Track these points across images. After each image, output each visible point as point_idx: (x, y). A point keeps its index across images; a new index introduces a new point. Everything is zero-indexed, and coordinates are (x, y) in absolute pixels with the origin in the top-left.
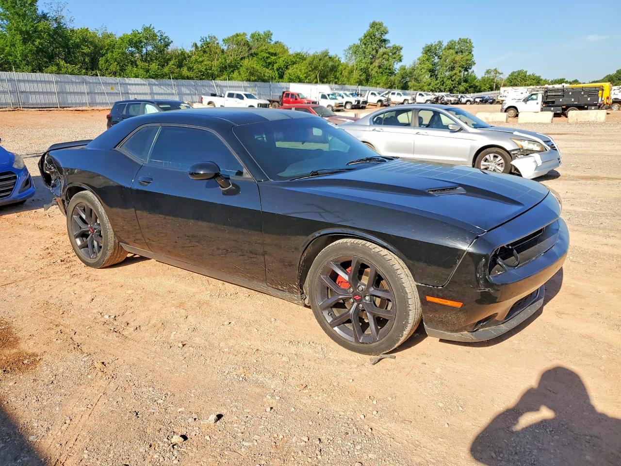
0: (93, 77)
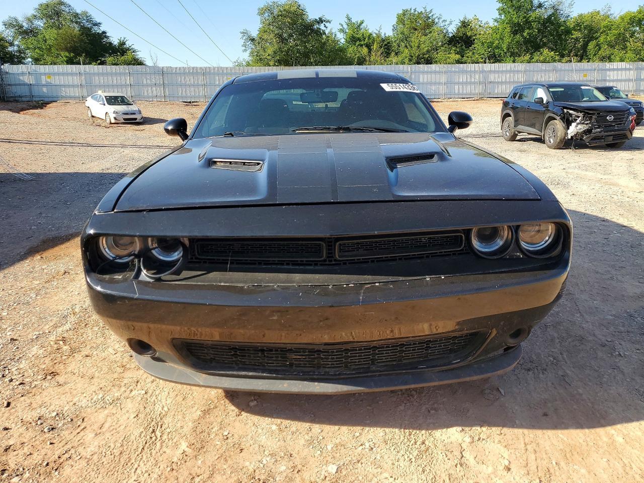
0: (566, 64)
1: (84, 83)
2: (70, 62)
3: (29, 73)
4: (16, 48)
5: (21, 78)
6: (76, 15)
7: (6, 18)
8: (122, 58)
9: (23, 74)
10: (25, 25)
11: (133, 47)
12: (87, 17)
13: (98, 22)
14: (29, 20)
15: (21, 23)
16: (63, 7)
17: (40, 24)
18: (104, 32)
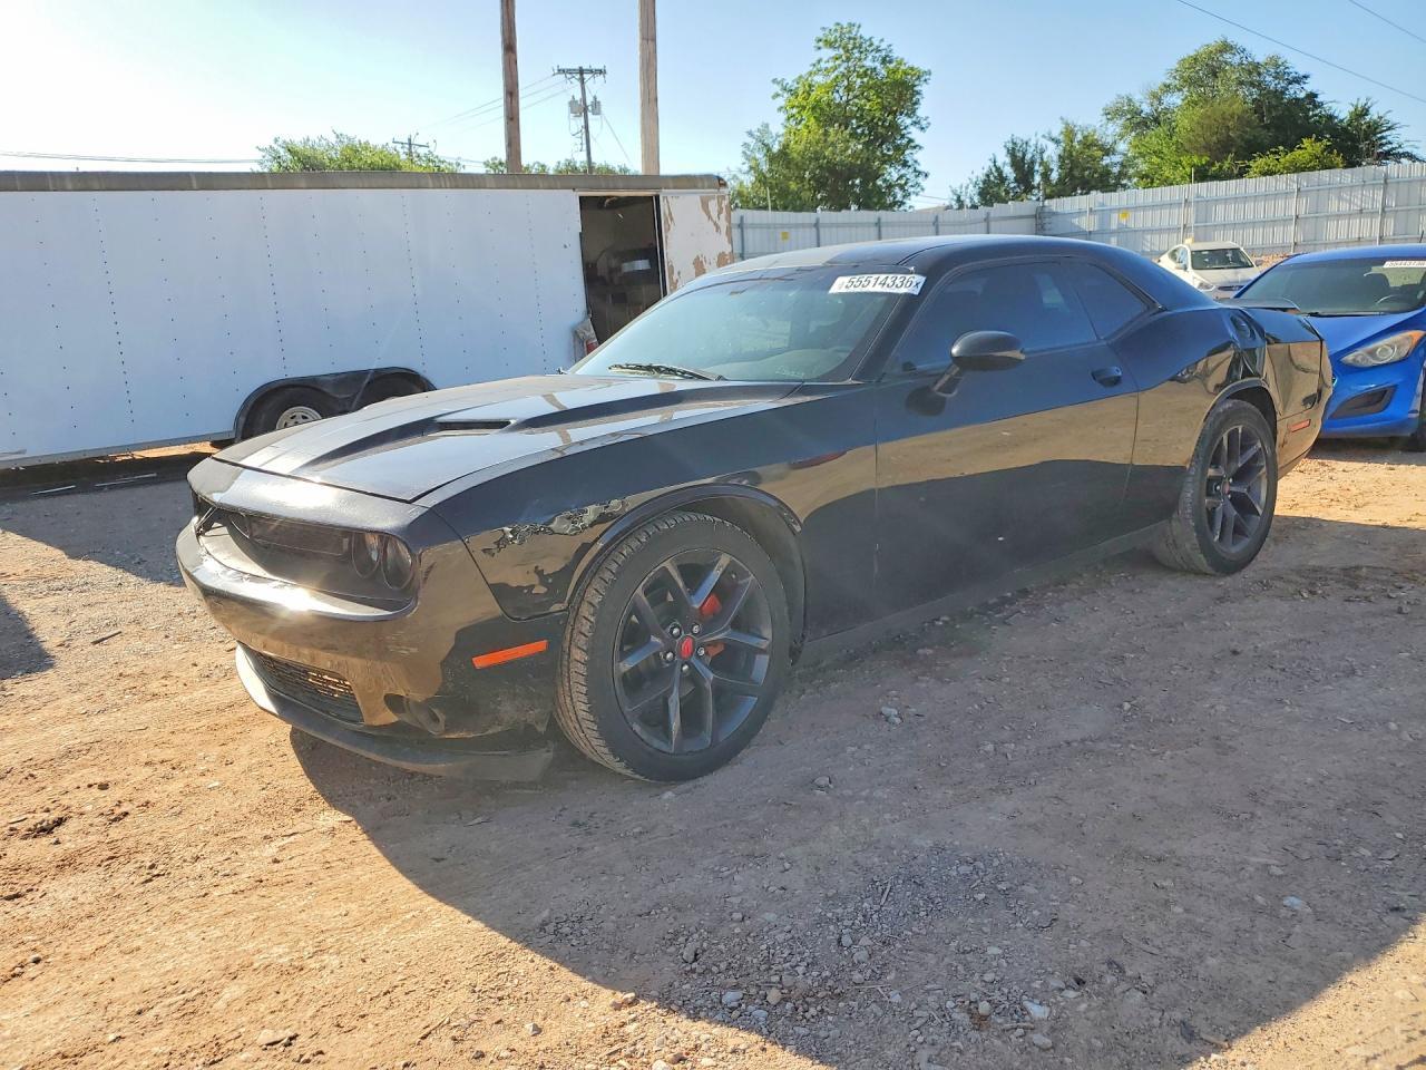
1: (1192, 222)
2: (1202, 175)
3: (1091, 209)
4: (1117, 158)
5: (1076, 221)
6: (1256, 68)
7: (1109, 99)
8: (1287, 157)
9: (1080, 213)
10: (1146, 109)
11: (1388, 117)
12: (1277, 66)
13: (1302, 73)
14: (1157, 97)
15: (1137, 105)
16: (1227, 56)
17: (1175, 100)
18: (1312, 96)
